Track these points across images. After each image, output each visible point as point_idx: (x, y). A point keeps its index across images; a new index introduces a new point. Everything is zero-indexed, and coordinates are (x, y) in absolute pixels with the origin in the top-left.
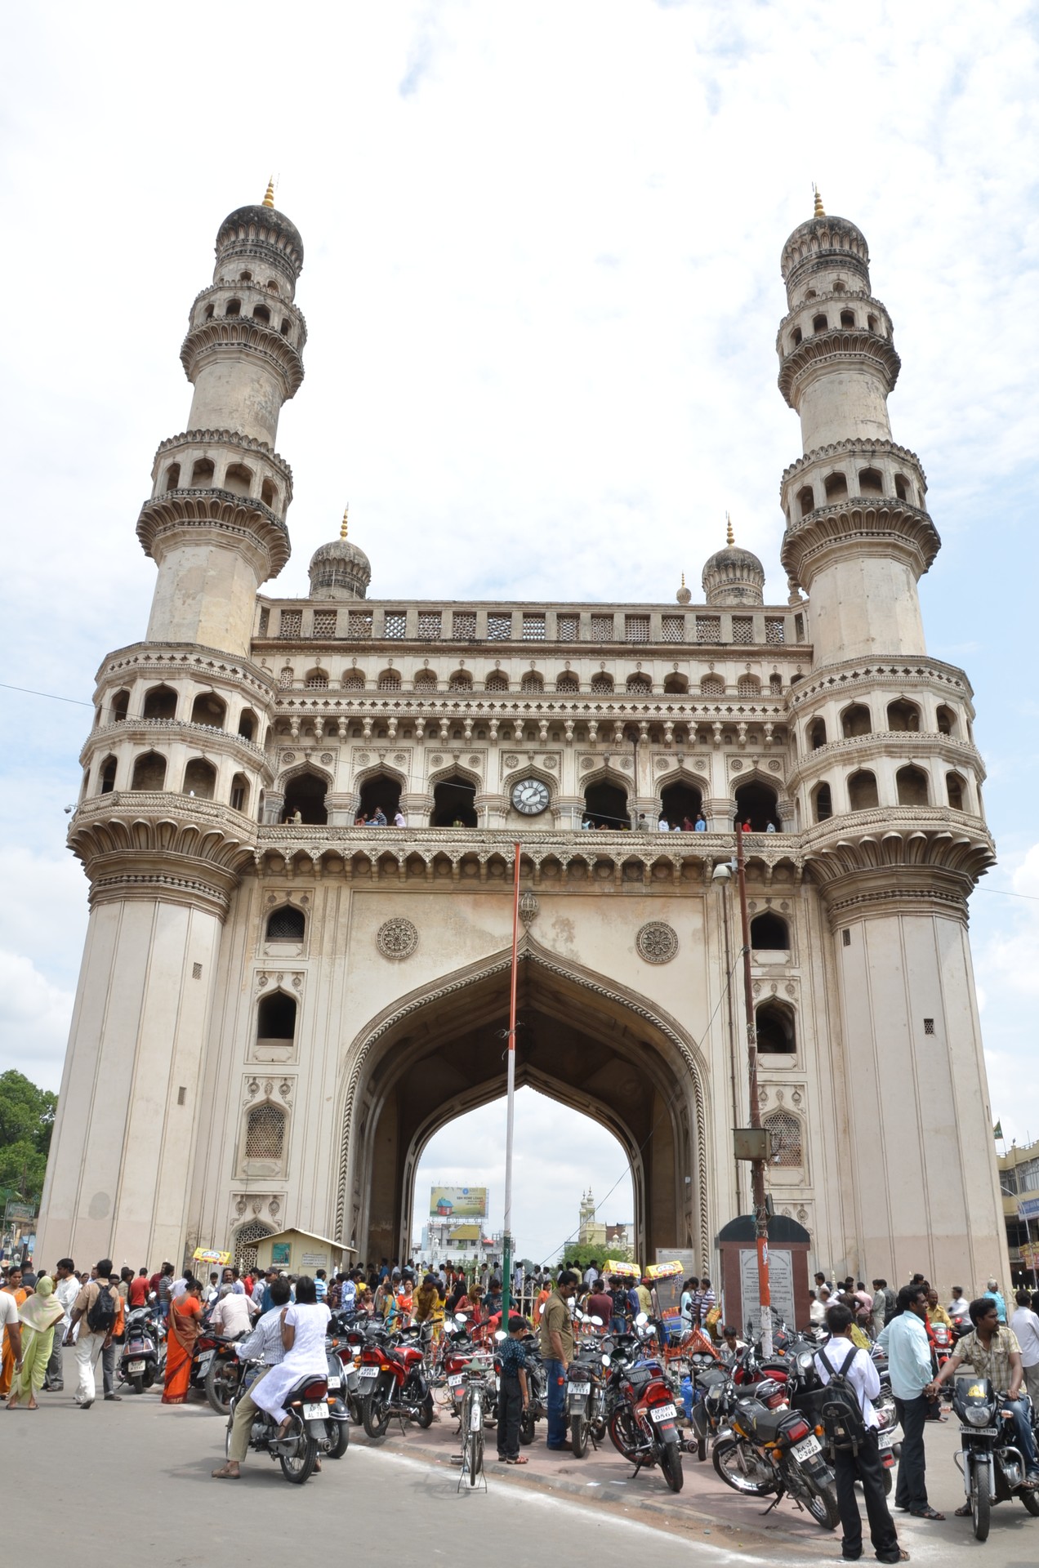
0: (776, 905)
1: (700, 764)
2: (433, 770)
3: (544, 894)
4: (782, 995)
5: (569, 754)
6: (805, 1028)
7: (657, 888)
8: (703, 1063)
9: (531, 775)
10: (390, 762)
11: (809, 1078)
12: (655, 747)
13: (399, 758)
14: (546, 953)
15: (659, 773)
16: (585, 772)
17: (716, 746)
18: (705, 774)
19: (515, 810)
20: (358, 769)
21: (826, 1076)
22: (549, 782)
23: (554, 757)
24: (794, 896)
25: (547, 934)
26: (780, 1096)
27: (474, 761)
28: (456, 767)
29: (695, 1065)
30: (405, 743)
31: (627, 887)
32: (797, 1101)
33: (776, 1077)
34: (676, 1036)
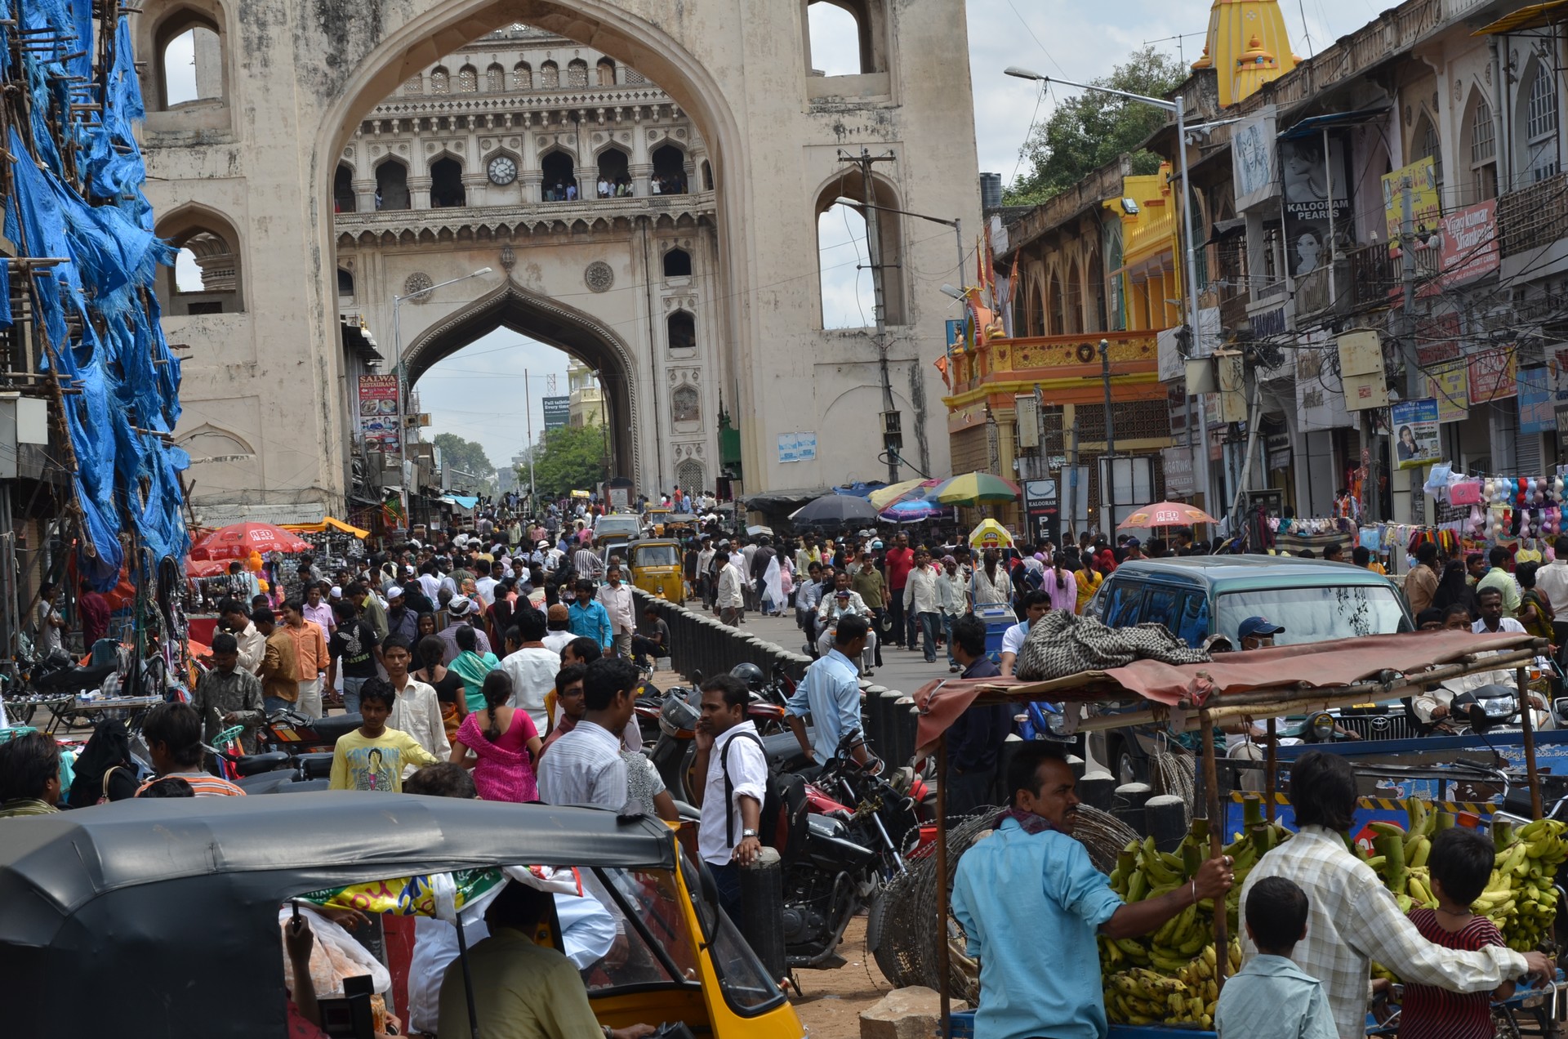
0: (681, 244)
1: (625, 136)
2: (429, 156)
3: (519, 247)
4: (686, 307)
5: (528, 135)
6: (703, 328)
7: (598, 237)
8: (633, 358)
9: (501, 154)
10: (396, 152)
11: (704, 363)
12: (592, 125)
13: (402, 148)
14: (523, 290)
15: (596, 146)
16: (540, 150)
17: (637, 123)
18: (629, 144)
19: (492, 182)
20: (374, 159)
21: (715, 360)
22: (515, 159)
23: (517, 139)
24: (695, 235)
25: (523, 276)
26: (684, 375)
27: (459, 146)
28: (445, 151)
29: (627, 358)
30: (406, 136)
31: (576, 237)
32: (695, 378)
33: (681, 364)
34: (614, 341)
